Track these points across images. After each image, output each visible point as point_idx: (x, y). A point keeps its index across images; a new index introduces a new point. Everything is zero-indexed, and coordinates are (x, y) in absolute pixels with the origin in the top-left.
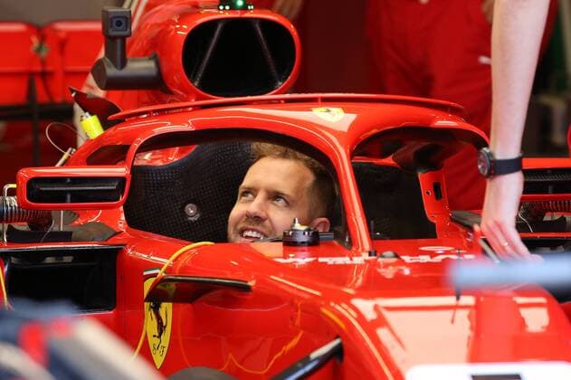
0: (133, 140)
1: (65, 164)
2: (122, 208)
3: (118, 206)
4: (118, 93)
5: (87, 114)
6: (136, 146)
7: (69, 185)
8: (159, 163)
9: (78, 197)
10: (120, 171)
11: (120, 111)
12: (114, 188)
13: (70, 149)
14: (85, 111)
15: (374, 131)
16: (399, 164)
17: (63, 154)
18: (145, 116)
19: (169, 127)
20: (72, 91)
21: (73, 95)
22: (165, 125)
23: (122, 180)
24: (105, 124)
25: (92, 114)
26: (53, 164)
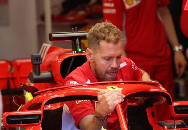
0: (43, 100)
1: (20, 110)
2: (40, 125)
3: (39, 124)
4: (38, 84)
5: (27, 92)
6: (44, 103)
7: (21, 118)
8: (53, 109)
9: (25, 122)
10: (39, 112)
11: (38, 91)
12: (37, 118)
13: (22, 105)
14: (27, 91)
15: (129, 94)
17: (19, 107)
18: (48, 92)
19: (56, 96)
20: (22, 84)
21: (22, 85)
22: (54, 95)
23: (40, 115)
24: (34, 96)
25: (29, 92)
26: (16, 111)
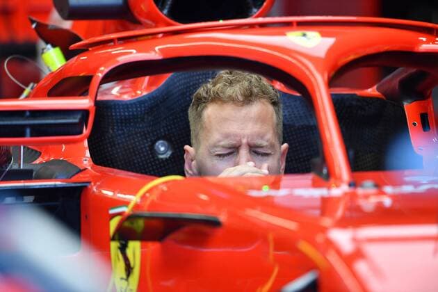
0: (96, 70)
1: (27, 98)
2: (86, 143)
3: (82, 140)
5: (49, 46)
6: (100, 75)
7: (28, 118)
8: (126, 97)
9: (38, 131)
10: (84, 103)
11: (81, 40)
12: (76, 121)
13: (31, 85)
14: (47, 43)
16: (383, 94)
17: (23, 90)
18: (112, 44)
19: (133, 55)
20: (32, 22)
21: (34, 26)
22: (131, 53)
23: (85, 112)
24: (68, 55)
25: (54, 46)
